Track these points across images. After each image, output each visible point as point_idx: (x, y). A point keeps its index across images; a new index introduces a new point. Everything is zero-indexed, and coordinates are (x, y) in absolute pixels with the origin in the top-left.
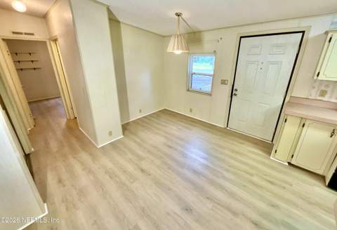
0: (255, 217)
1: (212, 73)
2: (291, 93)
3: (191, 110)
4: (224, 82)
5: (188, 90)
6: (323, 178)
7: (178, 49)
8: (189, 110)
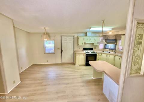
0: (80, 76)
1: (54, 46)
2: (75, 49)
3: (47, 61)
4: (58, 49)
5: (45, 54)
6: (84, 65)
7: (45, 39)
8: (46, 61)
